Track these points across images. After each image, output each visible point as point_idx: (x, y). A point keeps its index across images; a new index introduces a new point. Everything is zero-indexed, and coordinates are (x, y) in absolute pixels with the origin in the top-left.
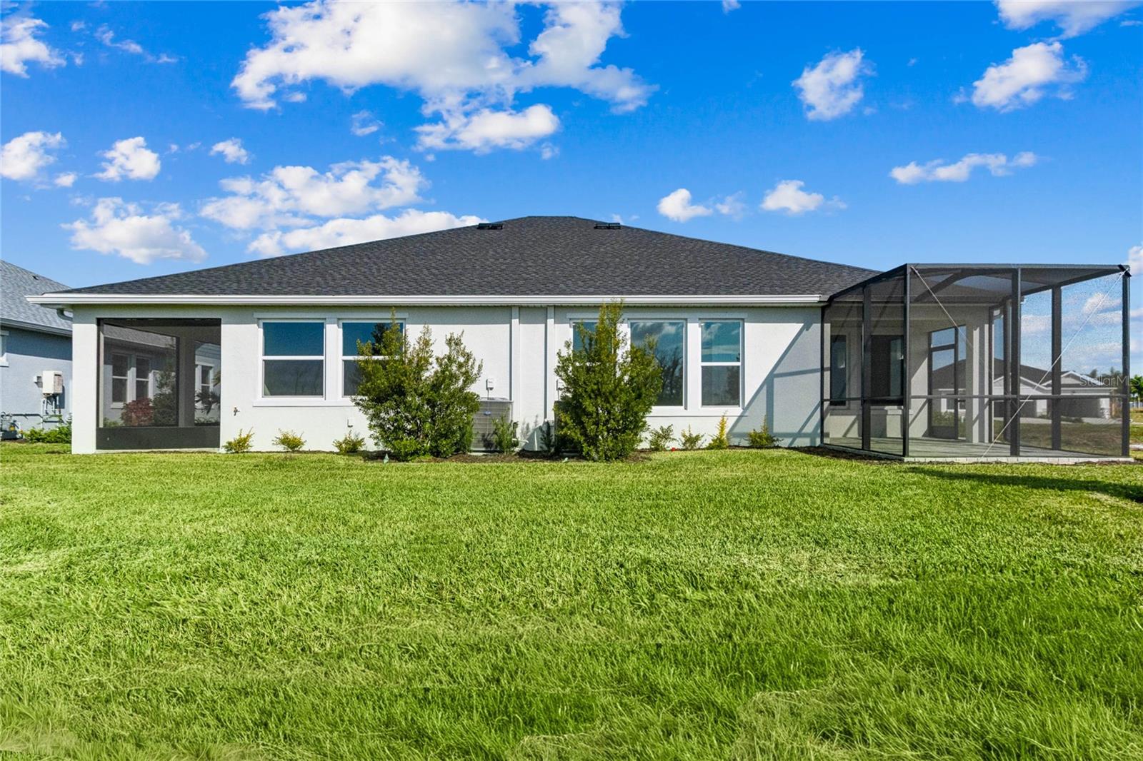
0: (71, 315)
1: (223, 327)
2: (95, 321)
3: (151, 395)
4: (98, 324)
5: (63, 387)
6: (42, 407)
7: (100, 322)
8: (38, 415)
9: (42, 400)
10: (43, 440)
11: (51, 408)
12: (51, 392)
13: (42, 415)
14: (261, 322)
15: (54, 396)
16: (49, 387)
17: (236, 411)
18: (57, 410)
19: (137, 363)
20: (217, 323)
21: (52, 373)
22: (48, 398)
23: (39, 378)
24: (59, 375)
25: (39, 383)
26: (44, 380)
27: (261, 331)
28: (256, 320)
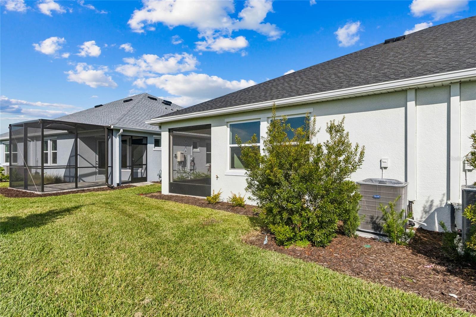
1: (212, 129)
2: (168, 130)
12: (180, 161)
14: (229, 124)
17: (217, 177)
18: (183, 168)
20: (209, 127)
27: (229, 129)
28: (226, 123)
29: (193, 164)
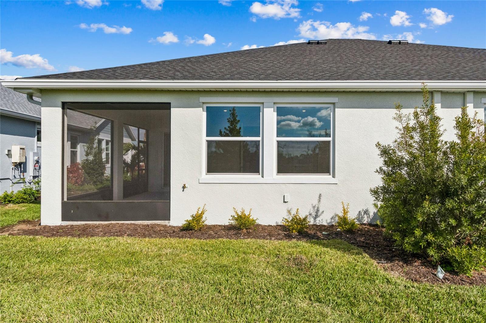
0: (39, 100)
1: (173, 110)
2: (60, 104)
3: (79, 160)
4: (63, 108)
5: (26, 157)
6: (11, 173)
7: (65, 106)
8: (8, 179)
9: (11, 168)
10: (14, 202)
11: (17, 173)
12: (18, 161)
13: (11, 178)
14: (205, 106)
15: (20, 164)
16: (16, 158)
17: (184, 187)
18: (22, 174)
19: (71, 139)
20: (167, 106)
21: (18, 147)
22: (15, 166)
23: (9, 151)
24: (23, 149)
25: (9, 155)
26: (13, 153)
27: (205, 114)
28: (201, 104)
29: (37, 168)
